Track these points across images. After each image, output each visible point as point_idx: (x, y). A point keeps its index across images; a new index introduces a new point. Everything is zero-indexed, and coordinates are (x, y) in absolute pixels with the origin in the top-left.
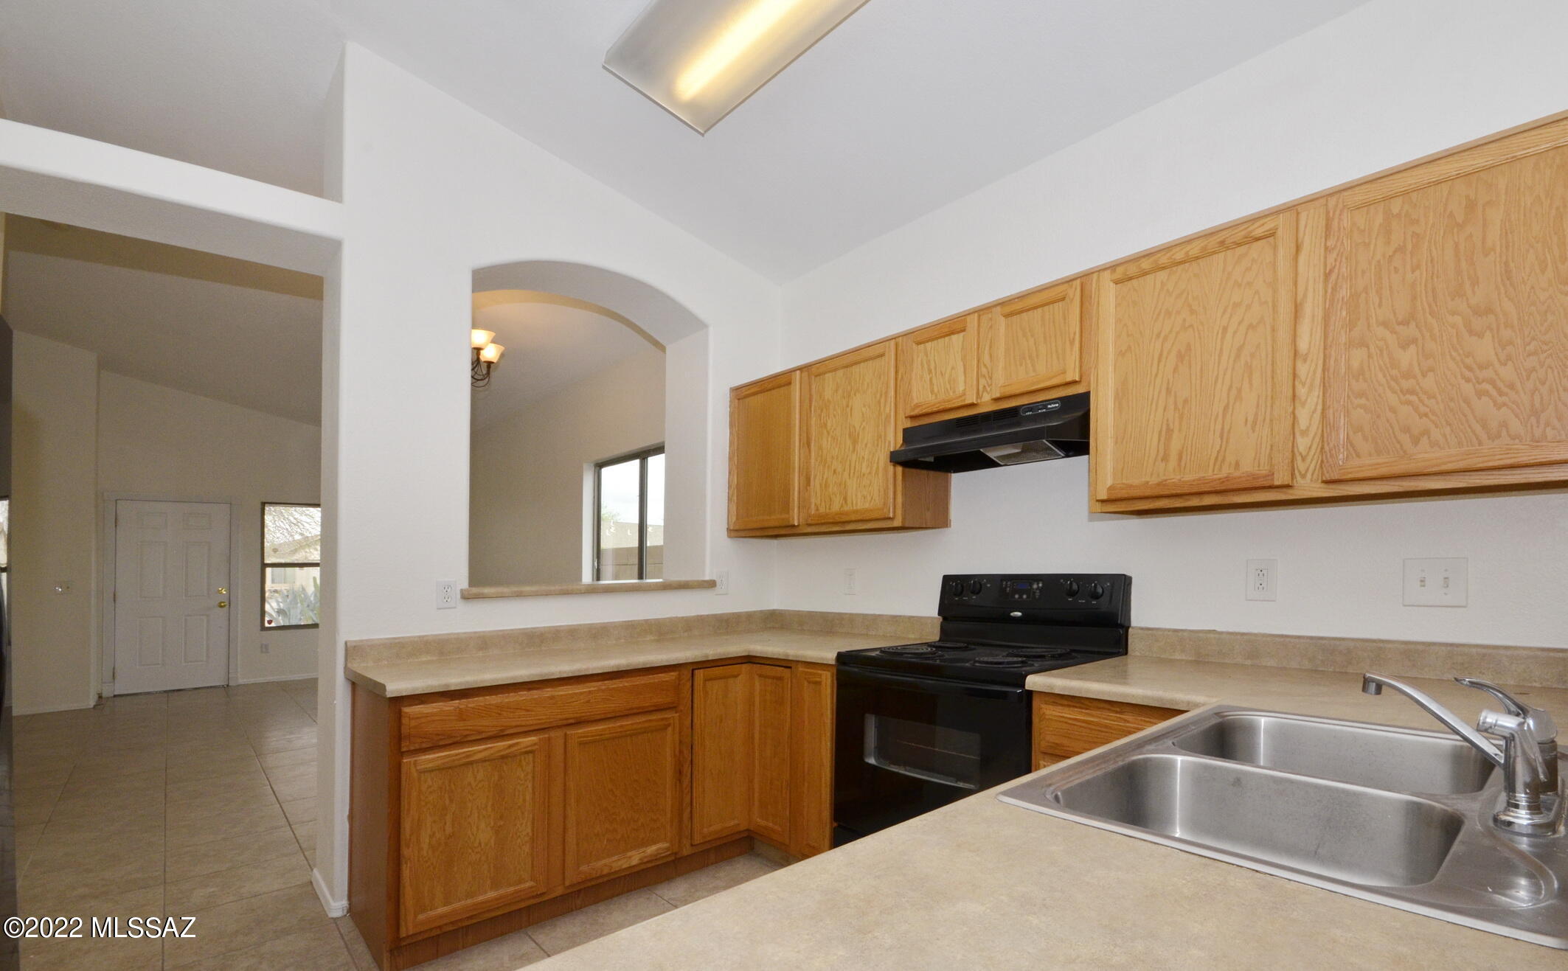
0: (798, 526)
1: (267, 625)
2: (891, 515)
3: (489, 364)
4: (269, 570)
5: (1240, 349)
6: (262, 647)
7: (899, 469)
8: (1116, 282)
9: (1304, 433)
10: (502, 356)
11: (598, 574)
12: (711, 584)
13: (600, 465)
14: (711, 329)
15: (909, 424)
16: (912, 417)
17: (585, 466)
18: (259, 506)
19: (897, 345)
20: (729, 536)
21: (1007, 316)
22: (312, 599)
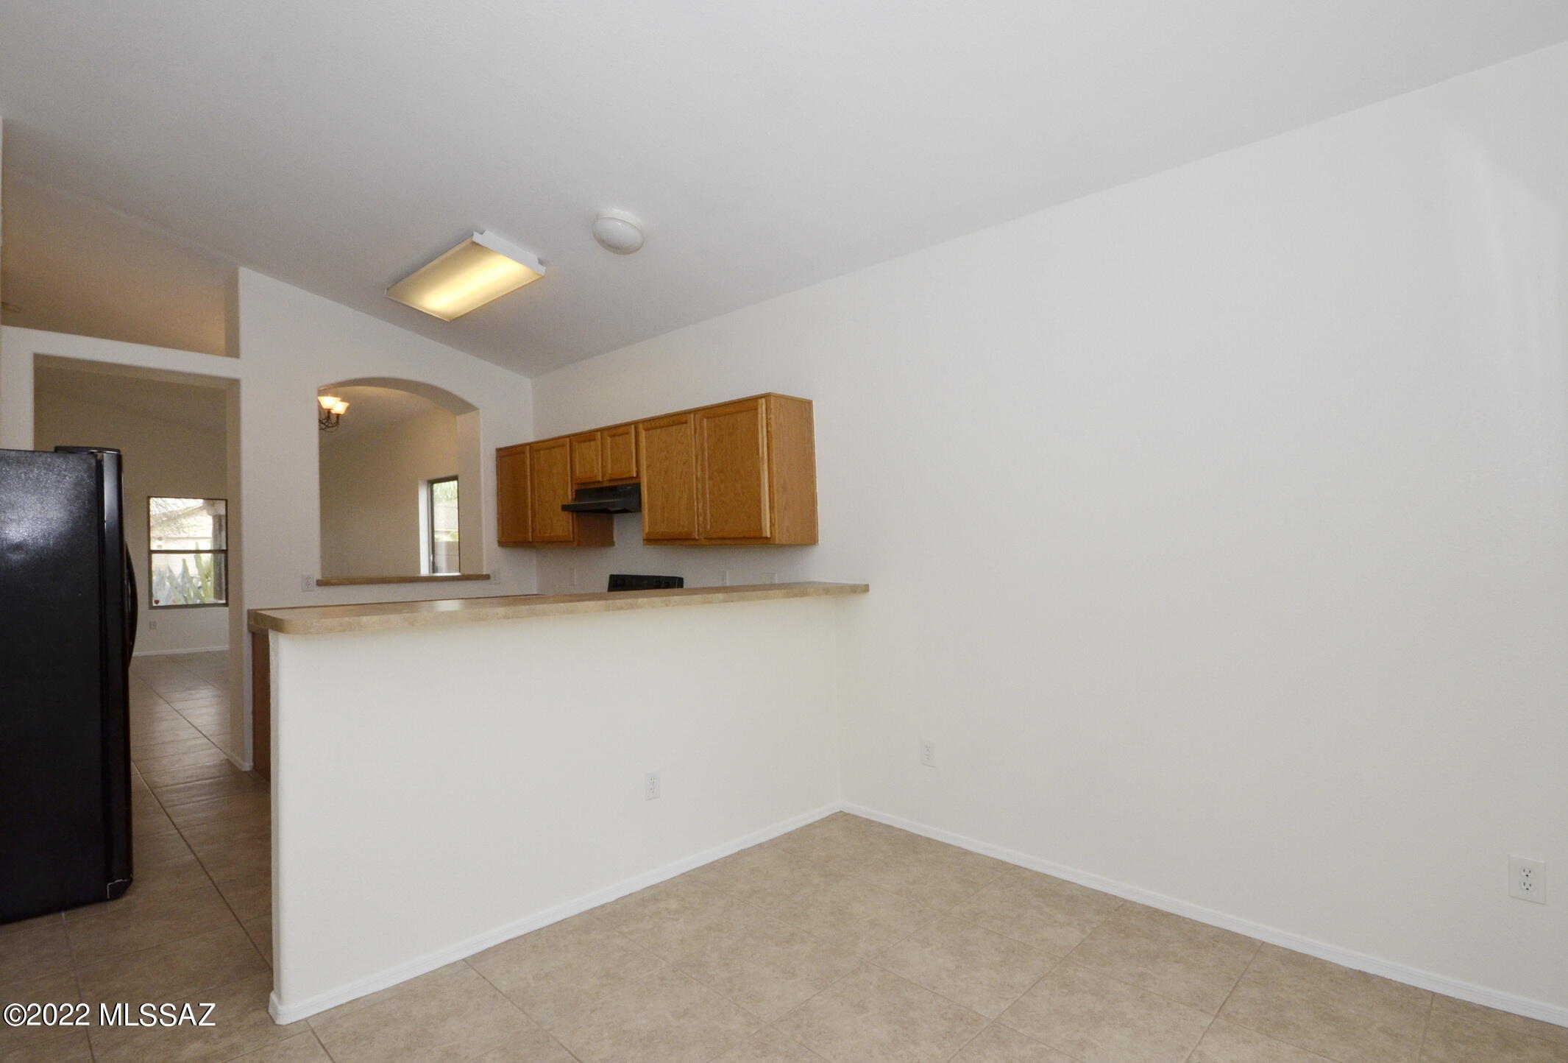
0: (532, 542)
1: (154, 605)
2: (571, 540)
3: (338, 416)
4: (155, 556)
5: (682, 472)
6: (150, 625)
7: (574, 513)
8: (645, 430)
9: (701, 515)
10: (348, 409)
11: (434, 567)
12: (487, 577)
13: (431, 483)
14: (480, 411)
15: (577, 488)
16: (578, 484)
17: (420, 482)
18: (145, 500)
19: (570, 441)
20: (499, 545)
21: (611, 436)
22: (179, 580)
